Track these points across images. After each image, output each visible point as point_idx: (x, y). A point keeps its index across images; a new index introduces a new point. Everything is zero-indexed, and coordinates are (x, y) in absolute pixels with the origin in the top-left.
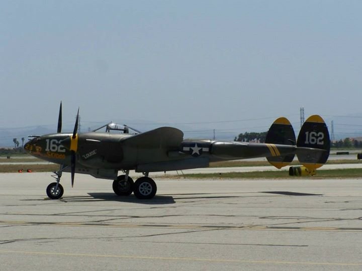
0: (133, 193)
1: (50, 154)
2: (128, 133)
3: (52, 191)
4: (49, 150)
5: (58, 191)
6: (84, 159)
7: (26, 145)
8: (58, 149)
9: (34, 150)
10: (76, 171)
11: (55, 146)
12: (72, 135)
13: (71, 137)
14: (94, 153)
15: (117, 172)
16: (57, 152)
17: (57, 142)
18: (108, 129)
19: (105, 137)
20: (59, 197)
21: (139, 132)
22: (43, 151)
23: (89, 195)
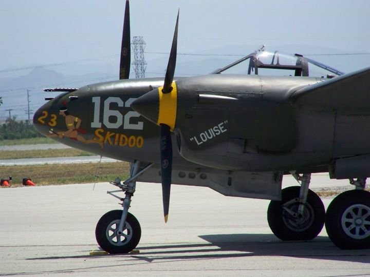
0: (324, 233)
1: (104, 135)
2: (306, 74)
3: (111, 233)
4: (99, 125)
5: (125, 232)
6: (193, 147)
7: (38, 115)
8: (124, 121)
9: (61, 126)
10: (173, 179)
11: (116, 113)
12: (161, 84)
13: (160, 89)
14: (219, 129)
15: (281, 180)
16: (121, 130)
17: (120, 103)
18: (255, 65)
19: (247, 89)
20: (129, 247)
21: (337, 73)
22: (86, 129)
23: (207, 242)
